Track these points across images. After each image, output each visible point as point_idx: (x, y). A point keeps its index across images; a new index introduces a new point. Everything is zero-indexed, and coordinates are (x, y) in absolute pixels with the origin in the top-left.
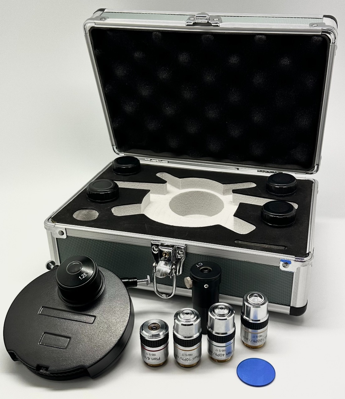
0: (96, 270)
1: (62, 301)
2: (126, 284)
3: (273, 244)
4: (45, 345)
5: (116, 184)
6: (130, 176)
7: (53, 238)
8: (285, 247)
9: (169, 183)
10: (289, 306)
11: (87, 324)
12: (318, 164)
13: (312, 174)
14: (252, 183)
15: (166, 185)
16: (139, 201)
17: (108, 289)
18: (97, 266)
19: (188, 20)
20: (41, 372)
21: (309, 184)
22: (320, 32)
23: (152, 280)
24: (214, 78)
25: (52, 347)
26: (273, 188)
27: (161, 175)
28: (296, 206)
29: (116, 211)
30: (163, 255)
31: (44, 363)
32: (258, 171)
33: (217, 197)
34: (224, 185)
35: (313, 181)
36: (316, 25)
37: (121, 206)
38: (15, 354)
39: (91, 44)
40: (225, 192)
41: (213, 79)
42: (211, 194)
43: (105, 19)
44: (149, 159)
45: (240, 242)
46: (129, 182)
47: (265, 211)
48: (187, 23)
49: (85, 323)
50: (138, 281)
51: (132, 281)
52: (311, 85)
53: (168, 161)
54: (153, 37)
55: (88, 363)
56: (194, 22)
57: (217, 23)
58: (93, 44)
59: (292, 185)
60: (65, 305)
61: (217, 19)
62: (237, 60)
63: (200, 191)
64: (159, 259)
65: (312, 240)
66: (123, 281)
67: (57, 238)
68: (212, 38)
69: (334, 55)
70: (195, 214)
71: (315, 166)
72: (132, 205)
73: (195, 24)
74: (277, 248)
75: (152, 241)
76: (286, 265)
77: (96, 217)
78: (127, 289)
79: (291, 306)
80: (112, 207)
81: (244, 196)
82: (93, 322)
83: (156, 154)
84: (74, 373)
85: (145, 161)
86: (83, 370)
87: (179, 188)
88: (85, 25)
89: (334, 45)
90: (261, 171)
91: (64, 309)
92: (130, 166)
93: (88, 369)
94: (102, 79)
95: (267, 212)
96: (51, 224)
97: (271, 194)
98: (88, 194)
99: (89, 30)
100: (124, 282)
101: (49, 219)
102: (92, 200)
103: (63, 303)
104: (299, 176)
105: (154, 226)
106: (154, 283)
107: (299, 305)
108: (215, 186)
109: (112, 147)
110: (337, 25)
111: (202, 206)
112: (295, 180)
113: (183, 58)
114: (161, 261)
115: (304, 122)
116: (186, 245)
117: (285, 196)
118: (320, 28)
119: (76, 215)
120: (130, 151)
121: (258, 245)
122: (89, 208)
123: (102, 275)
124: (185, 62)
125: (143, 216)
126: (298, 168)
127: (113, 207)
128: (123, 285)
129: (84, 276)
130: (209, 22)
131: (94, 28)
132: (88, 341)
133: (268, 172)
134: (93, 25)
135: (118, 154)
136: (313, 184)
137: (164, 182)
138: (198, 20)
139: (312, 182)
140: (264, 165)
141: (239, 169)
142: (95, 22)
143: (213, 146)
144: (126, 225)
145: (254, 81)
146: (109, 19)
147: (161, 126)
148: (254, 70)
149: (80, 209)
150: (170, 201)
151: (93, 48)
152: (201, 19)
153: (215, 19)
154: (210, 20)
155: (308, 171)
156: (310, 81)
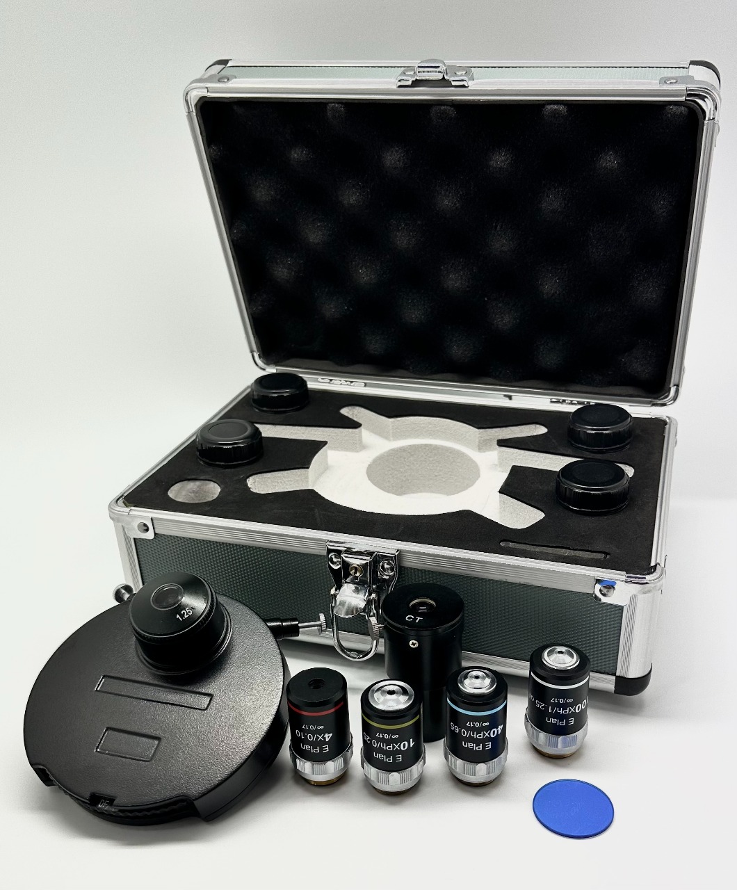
0: (212, 601)
1: (143, 666)
2: (276, 632)
3: (579, 548)
4: (108, 754)
5: (257, 429)
6: (287, 414)
7: (127, 538)
8: (606, 554)
9: (367, 429)
10: (614, 674)
11: (194, 711)
12: (676, 383)
13: (664, 405)
14: (538, 426)
15: (360, 432)
16: (304, 463)
17: (237, 641)
18: (214, 593)
19: (400, 75)
20: (99, 809)
21: (658, 427)
22: (681, 96)
23: (329, 623)
24: (459, 202)
25: (121, 757)
26: (582, 436)
27: (351, 413)
28: (630, 471)
29: (256, 484)
30: (351, 572)
31: (107, 790)
32: (552, 402)
33: (467, 456)
34: (481, 430)
35: (668, 421)
36: (675, 81)
37: (268, 474)
38: (48, 772)
39: (201, 134)
40: (483, 446)
41: (455, 204)
42: (454, 450)
43: (228, 80)
44: (327, 379)
45: (511, 545)
46: (284, 427)
47: (563, 480)
48: (400, 81)
49: (191, 708)
50: (300, 625)
51: (288, 625)
52: (664, 212)
53: (365, 384)
54: (329, 114)
55: (195, 789)
56: (414, 79)
57: (462, 80)
58: (204, 134)
59: (621, 427)
60: (150, 672)
61: (464, 73)
62: (506, 161)
63: (431, 445)
64: (343, 581)
65: (662, 541)
66: (269, 624)
67: (134, 539)
68: (452, 112)
69: (714, 145)
70: (421, 492)
71: (670, 388)
72: (289, 471)
73: (416, 83)
74: (589, 557)
75: (328, 543)
76: (608, 591)
77: (216, 496)
78: (277, 642)
79: (618, 674)
80: (248, 475)
81: (522, 452)
82: (206, 706)
83: (340, 369)
84: (166, 810)
85: (317, 382)
86: (185, 803)
87: (387, 438)
88: (187, 94)
89: (712, 124)
90: (558, 402)
91: (147, 680)
92: (286, 392)
93: (195, 802)
94: (225, 209)
95: (568, 482)
96: (122, 509)
97: (578, 448)
98: (198, 450)
99: (196, 105)
100: (271, 628)
101: (118, 499)
102: (207, 461)
103: (147, 669)
104: (638, 410)
105: (333, 513)
106: (333, 630)
107: (634, 672)
108: (462, 434)
109: (250, 355)
110: (719, 79)
111: (436, 476)
112: (627, 418)
113: (393, 158)
114: (346, 585)
115: (648, 293)
116: (398, 551)
117: (607, 451)
118: (682, 87)
119: (174, 492)
120: (288, 362)
121: (550, 550)
122: (202, 478)
123: (225, 613)
124: (396, 168)
125: (312, 493)
126: (636, 394)
127: (251, 475)
128: (269, 634)
129: (187, 613)
130: (446, 77)
131: (207, 100)
132: (195, 746)
133: (571, 403)
134: (204, 93)
135: (264, 370)
136: (667, 426)
137: (355, 425)
138: (422, 74)
139: (665, 423)
140: (564, 388)
141: (513, 397)
142: (207, 86)
143: (459, 349)
144: (275, 511)
145: (544, 205)
146: (237, 80)
147: (348, 309)
148: (544, 182)
149: (182, 481)
150: (369, 465)
151: (205, 142)
152: (428, 72)
153: (459, 73)
154: (449, 75)
155: (657, 398)
156: (661, 206)
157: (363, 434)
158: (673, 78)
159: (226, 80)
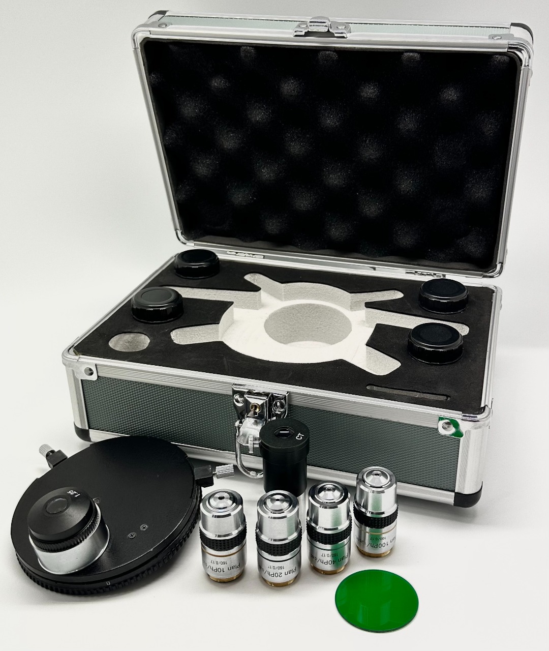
3: (427, 392)
7: (75, 379)
8: (448, 396)
9: (265, 292)
10: (453, 491)
12: (501, 262)
13: (492, 277)
14: (396, 291)
15: (260, 294)
16: (216, 320)
19: (296, 28)
21: (488, 294)
22: (505, 48)
24: (338, 121)
27: (252, 278)
29: (178, 336)
30: (252, 409)
32: (407, 273)
33: (341, 313)
34: (353, 294)
35: (495, 289)
36: (499, 38)
37: (187, 328)
39: (144, 65)
40: (353, 307)
41: (335, 123)
43: (166, 26)
44: (233, 252)
45: (375, 388)
46: (200, 290)
48: (296, 32)
52: (491, 133)
53: (264, 256)
54: (242, 54)
56: (306, 31)
57: (343, 33)
58: (146, 65)
61: (344, 27)
62: (374, 93)
63: (314, 304)
64: (245, 416)
65: (490, 386)
67: (81, 380)
68: (335, 56)
69: (528, 84)
70: (306, 340)
71: (496, 265)
72: (204, 326)
73: (308, 34)
74: (434, 399)
75: (235, 386)
76: (448, 427)
77: (146, 346)
79: (456, 491)
80: (172, 329)
81: (384, 312)
83: (245, 244)
85: (226, 254)
87: (280, 298)
88: (134, 35)
89: (527, 69)
90: (412, 273)
92: (203, 264)
96: (73, 357)
99: (141, 44)
101: (70, 349)
102: (139, 319)
105: (238, 361)
106: (237, 454)
107: (468, 490)
108: (338, 297)
109: (175, 232)
110: (533, 37)
111: (318, 328)
113: (289, 88)
114: (248, 418)
115: (480, 192)
116: (288, 392)
118: (505, 42)
119: (113, 342)
120: (204, 238)
122: (135, 331)
124: (291, 96)
125: (221, 344)
127: (174, 330)
130: (330, 30)
131: (149, 40)
134: (148, 35)
135: (185, 244)
136: (494, 294)
137: (256, 289)
138: (313, 28)
139: (493, 292)
140: (416, 263)
141: (376, 269)
142: (150, 30)
143: (337, 232)
144: (193, 359)
145: (401, 126)
146: (173, 26)
147: (253, 199)
148: (402, 109)
149: (120, 334)
150: (267, 320)
151: (147, 71)
152: (317, 26)
153: (340, 27)
154: (333, 28)
155: (486, 272)
156: (489, 128)
157: (262, 295)
158: (499, 35)
159: (164, 26)
